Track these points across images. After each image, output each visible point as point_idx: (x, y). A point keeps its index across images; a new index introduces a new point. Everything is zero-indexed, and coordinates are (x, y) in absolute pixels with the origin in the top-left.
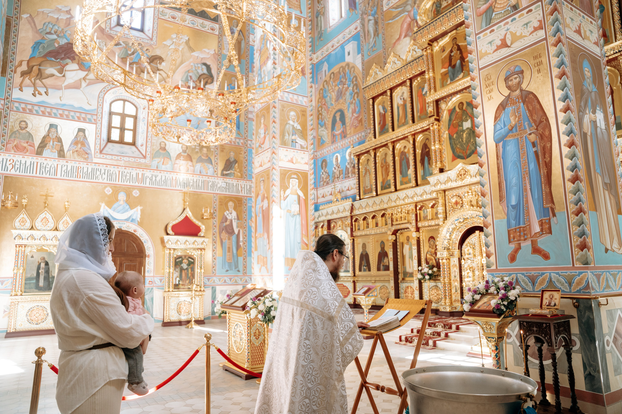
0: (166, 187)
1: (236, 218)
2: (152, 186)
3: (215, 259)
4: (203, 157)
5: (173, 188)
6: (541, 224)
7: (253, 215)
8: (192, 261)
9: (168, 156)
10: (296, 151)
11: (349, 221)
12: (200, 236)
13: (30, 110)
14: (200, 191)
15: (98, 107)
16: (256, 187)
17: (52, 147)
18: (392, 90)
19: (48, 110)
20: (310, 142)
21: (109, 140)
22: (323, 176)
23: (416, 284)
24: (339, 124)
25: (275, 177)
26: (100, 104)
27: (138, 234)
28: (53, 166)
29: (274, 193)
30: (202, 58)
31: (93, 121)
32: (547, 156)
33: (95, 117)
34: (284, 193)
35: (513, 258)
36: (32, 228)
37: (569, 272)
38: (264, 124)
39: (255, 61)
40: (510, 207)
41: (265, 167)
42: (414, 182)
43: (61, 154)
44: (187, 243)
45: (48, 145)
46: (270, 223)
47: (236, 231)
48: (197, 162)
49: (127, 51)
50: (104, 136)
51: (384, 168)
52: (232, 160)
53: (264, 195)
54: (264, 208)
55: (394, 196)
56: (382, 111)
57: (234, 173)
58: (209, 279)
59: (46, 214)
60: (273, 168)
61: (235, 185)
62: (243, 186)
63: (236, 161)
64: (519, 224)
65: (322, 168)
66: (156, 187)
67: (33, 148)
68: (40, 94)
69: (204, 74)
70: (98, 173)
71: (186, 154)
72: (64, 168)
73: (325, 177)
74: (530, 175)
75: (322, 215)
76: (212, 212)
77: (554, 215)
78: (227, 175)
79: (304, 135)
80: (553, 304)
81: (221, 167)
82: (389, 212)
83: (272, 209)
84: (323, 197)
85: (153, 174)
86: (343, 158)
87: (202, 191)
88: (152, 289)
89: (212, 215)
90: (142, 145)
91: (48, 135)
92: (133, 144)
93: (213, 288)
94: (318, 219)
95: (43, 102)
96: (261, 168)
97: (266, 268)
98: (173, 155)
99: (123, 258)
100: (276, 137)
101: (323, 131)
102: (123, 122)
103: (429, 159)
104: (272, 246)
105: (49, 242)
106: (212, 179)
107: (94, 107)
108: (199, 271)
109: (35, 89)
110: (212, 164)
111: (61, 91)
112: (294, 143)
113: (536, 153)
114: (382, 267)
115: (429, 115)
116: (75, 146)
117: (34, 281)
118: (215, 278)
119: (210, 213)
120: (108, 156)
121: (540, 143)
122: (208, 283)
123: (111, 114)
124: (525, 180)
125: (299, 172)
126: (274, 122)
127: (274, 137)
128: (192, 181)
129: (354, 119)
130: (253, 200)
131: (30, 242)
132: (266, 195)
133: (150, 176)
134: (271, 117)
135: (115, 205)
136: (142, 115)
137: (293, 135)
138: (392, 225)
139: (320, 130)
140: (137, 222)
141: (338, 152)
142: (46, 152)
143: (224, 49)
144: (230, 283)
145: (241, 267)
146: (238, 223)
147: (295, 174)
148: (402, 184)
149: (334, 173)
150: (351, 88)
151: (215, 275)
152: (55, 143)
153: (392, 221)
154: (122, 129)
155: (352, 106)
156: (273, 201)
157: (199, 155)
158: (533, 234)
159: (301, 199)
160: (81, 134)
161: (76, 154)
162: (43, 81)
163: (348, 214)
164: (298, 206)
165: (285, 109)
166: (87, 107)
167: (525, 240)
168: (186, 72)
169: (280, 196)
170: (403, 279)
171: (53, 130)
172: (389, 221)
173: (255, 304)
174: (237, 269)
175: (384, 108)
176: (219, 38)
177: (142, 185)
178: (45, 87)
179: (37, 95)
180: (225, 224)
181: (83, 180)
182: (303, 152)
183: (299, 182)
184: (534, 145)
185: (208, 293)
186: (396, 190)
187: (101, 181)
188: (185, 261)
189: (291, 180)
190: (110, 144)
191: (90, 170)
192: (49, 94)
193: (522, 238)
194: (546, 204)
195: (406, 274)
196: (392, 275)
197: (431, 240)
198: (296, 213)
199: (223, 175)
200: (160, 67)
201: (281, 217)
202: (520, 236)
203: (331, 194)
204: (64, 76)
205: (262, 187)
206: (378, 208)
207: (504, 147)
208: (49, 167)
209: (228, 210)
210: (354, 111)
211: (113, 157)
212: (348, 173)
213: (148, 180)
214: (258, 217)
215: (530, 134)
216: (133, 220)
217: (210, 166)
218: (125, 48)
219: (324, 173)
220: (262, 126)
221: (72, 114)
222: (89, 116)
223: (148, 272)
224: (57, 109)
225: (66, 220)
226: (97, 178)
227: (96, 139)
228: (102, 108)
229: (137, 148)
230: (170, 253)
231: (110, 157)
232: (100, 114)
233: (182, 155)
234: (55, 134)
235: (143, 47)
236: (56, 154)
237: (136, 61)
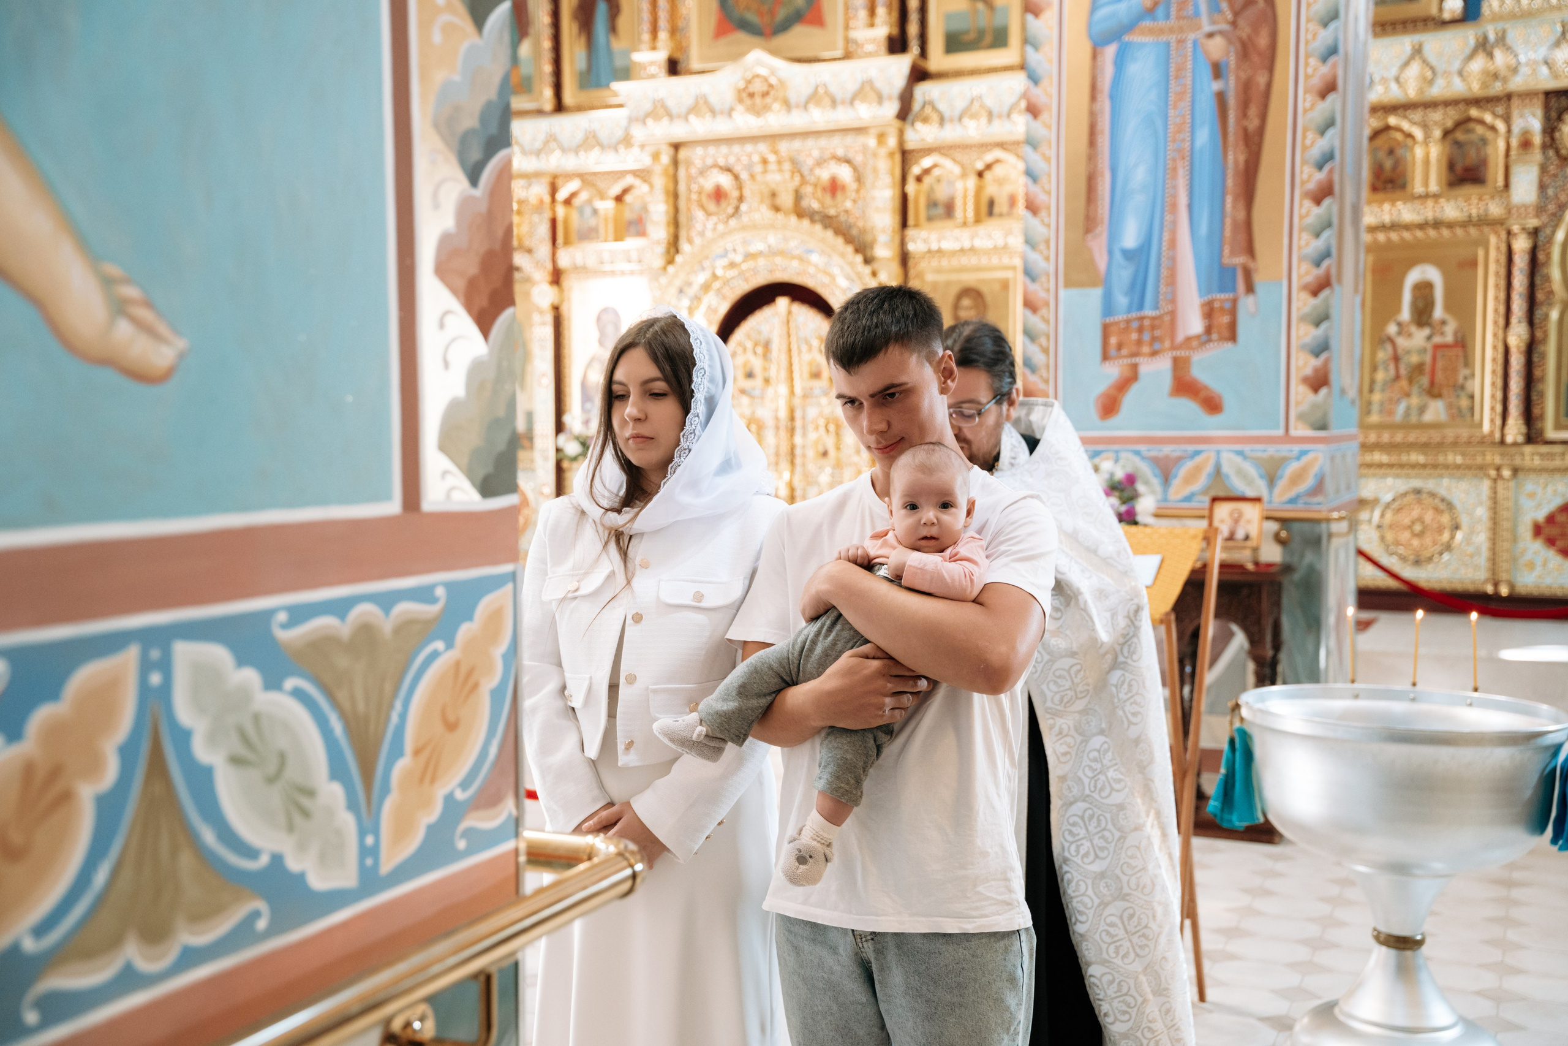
6: (1209, 312)
32: (1253, 111)
35: (1109, 406)
37: (1272, 450)
40: (1118, 256)
42: (548, 93)
64: (1141, 306)
74: (1192, 164)
77: (1250, 289)
80: (1240, 534)
113: (1221, 98)
121: (1238, 67)
124: (1174, 177)
158: (1180, 337)
167: (1154, 354)
184: (1217, 71)
193: (1146, 349)
194: (1233, 253)
202: (1139, 342)
207: (1120, 63)
215: (1210, 35)
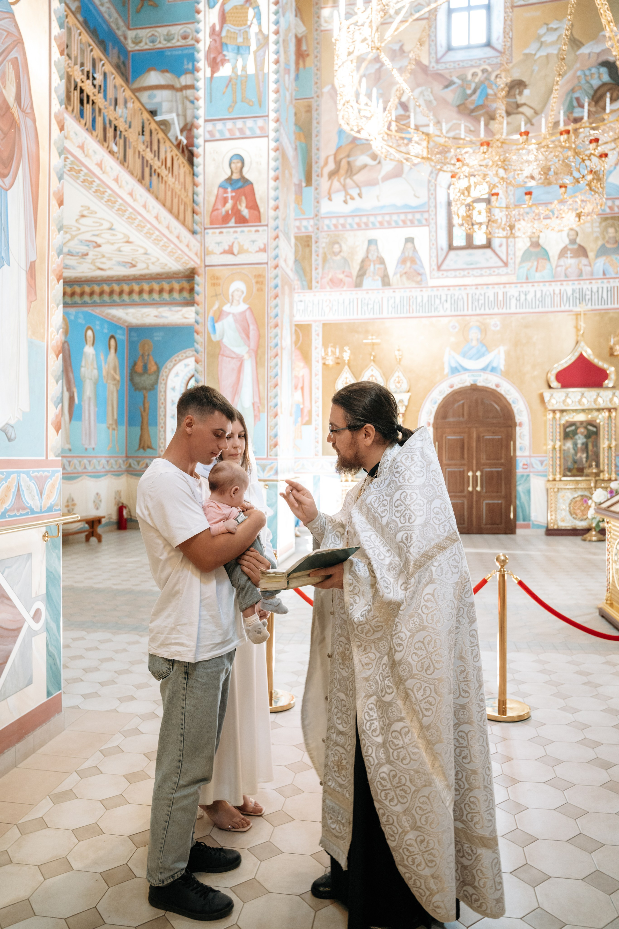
0: (544, 310)
2: (521, 310)
4: (609, 247)
5: (556, 309)
8: (595, 429)
9: (545, 255)
12: (607, 388)
13: (343, 226)
14: (606, 307)
15: (429, 198)
17: (374, 273)
19: (364, 219)
21: (451, 247)
26: (432, 193)
27: (502, 390)
28: (377, 301)
31: (424, 222)
33: (426, 215)
43: (386, 282)
44: (584, 399)
45: (368, 272)
48: (597, 257)
49: (464, 90)
50: (443, 242)
59: (372, 371)
66: (528, 310)
67: (350, 279)
68: (352, 198)
69: (604, 84)
70: (437, 301)
71: (576, 246)
72: (391, 302)
85: (521, 289)
87: (609, 306)
88: (528, 476)
90: (501, 246)
91: (367, 257)
92: (488, 245)
95: (357, 210)
98: (554, 251)
99: (481, 429)
102: (470, 214)
107: (424, 199)
108: (607, 446)
109: (347, 193)
111: (378, 186)
116: (403, 266)
120: (449, 273)
123: (450, 204)
128: (589, 293)
133: (516, 294)
135: (465, 348)
140: (500, 372)
142: (367, 282)
152: (378, 266)
157: (601, 243)
160: (409, 245)
161: (404, 278)
162: (355, 178)
166: (414, 202)
171: (373, 247)
177: (504, 311)
178: (358, 186)
181: (418, 315)
187: (442, 313)
188: (582, 430)
190: (452, 253)
191: (425, 299)
192: (364, 196)
200: (521, 100)
204: (379, 163)
208: (372, 302)
211: (457, 273)
213: (514, 301)
216: (493, 370)
218: (462, 86)
221: (395, 217)
222: (418, 216)
223: (521, 449)
224: (375, 215)
225: (398, 377)
226: (436, 309)
227: (430, 249)
228: (435, 198)
229: (494, 251)
230: (554, 418)
231: (453, 273)
232: (433, 208)
233: (568, 249)
234: (376, 254)
235: (490, 74)
236: (380, 282)
237: (481, 103)
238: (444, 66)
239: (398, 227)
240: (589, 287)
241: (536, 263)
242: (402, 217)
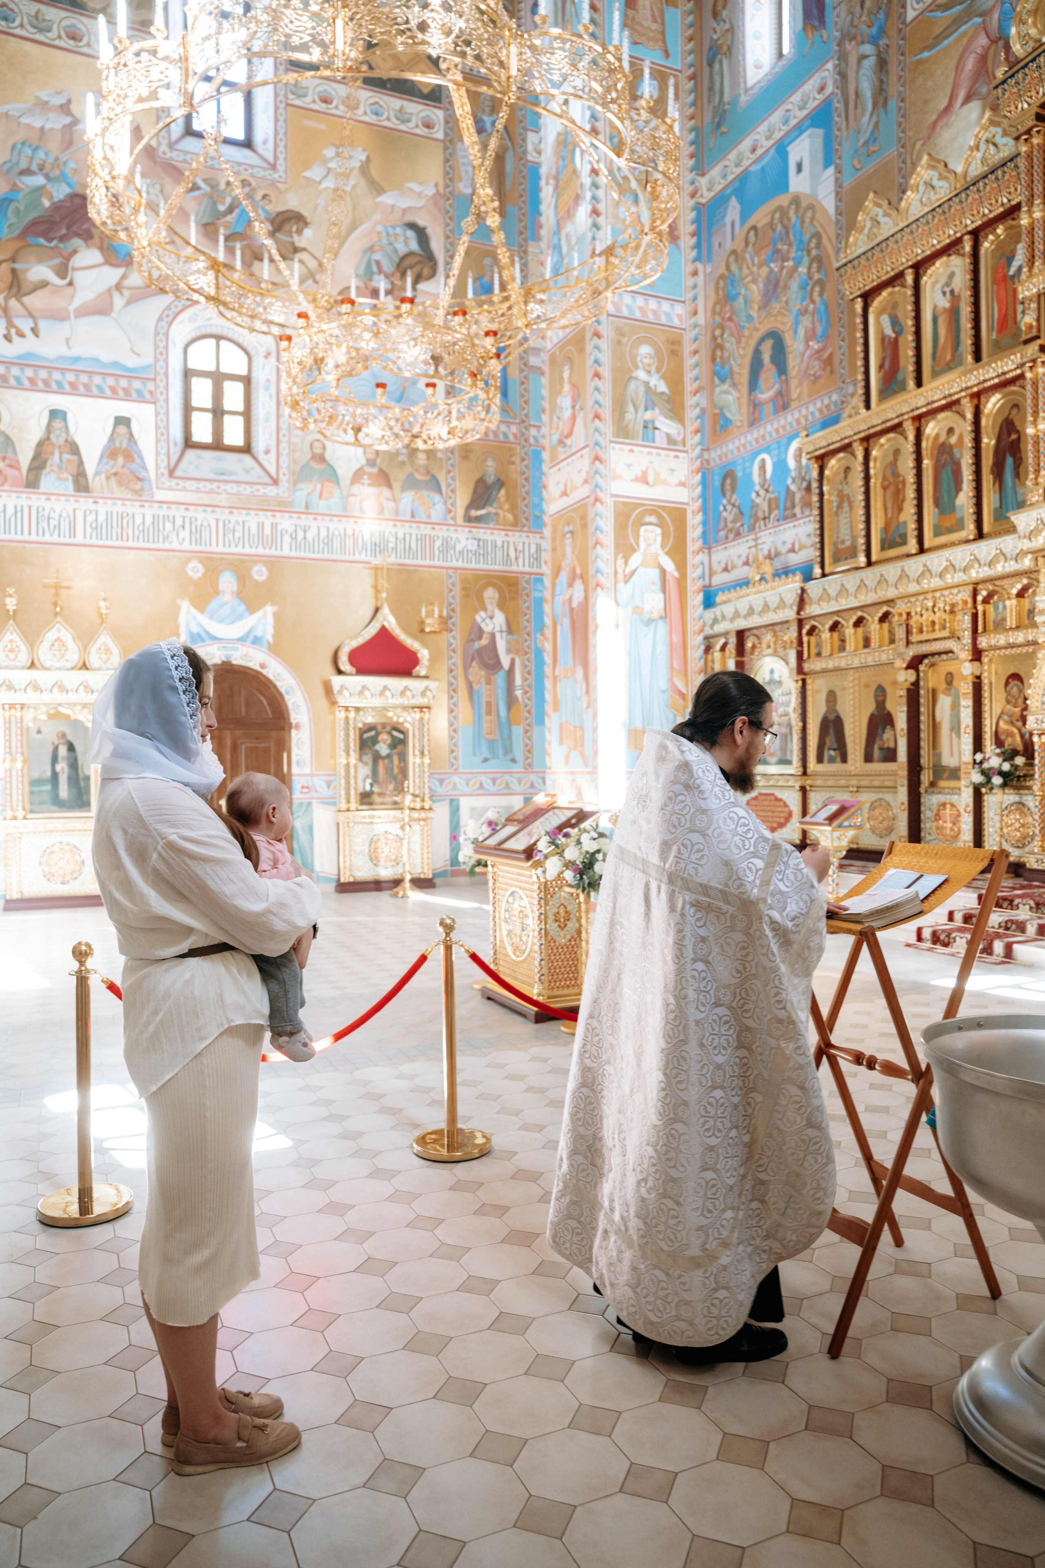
0: (330, 556)
1: (504, 628)
2: (298, 554)
3: (455, 731)
4: (419, 477)
5: (346, 558)
7: (548, 621)
8: (401, 736)
9: (331, 476)
10: (654, 451)
11: (793, 633)
12: (418, 677)
14: (415, 562)
15: (156, 360)
16: (554, 549)
17: (60, 467)
18: (919, 268)
19: (43, 374)
20: (691, 426)
21: (189, 443)
22: (725, 514)
23: (966, 797)
24: (769, 372)
25: (600, 523)
26: (161, 352)
27: (269, 673)
28: (64, 514)
29: (600, 564)
30: (405, 211)
31: (148, 396)
33: (151, 386)
34: (626, 563)
36: (32, 665)
38: (570, 382)
39: (543, 208)
41: (576, 496)
42: (972, 527)
43: (81, 484)
44: (387, 693)
45: (49, 463)
46: (591, 642)
47: (505, 662)
48: (403, 489)
49: (215, 204)
50: (177, 433)
51: (892, 489)
52: (491, 479)
53: (574, 570)
54: (575, 604)
55: (914, 566)
56: (889, 332)
57: (497, 514)
58: (441, 782)
59: (59, 632)
60: (597, 500)
61: (499, 544)
62: (520, 547)
63: (500, 483)
65: (724, 495)
66: (307, 555)
67: (16, 472)
68: (21, 335)
69: (411, 254)
70: (169, 526)
71: (375, 470)
72: (91, 518)
73: (730, 518)
75: (724, 617)
76: (445, 614)
78: (478, 519)
79: (676, 411)
81: (462, 499)
82: (901, 607)
83: (594, 604)
84: (726, 570)
85: (298, 522)
86: (781, 465)
87: (419, 562)
88: (309, 804)
89: (445, 623)
90: (267, 452)
91: (48, 438)
92: (247, 449)
93: (451, 801)
94: (712, 627)
95: (29, 355)
96: (565, 499)
97: (582, 753)
98: (345, 472)
99: (238, 733)
100: (603, 415)
101: (725, 392)
102: (218, 395)
103: (1019, 462)
104: (595, 701)
105: (72, 697)
106: (441, 532)
107: (147, 359)
108: (418, 761)
109: (10, 324)
110: (440, 492)
111: (67, 324)
112: (650, 431)
114: (877, 753)
115: (1024, 337)
116: (112, 463)
117: (48, 787)
118: (456, 779)
119: (441, 617)
120: (188, 484)
122: (440, 790)
123: (188, 374)
125: (663, 508)
126: (597, 375)
127: (597, 416)
128: (392, 539)
129: (811, 356)
130: (547, 582)
131: (31, 697)
132: (578, 571)
133: (291, 529)
134: (590, 362)
135: (213, 605)
136: (263, 374)
137: (646, 409)
138: (908, 642)
139: (718, 390)
140: (265, 645)
141: (767, 450)
142: (48, 481)
143: (460, 180)
144: (493, 789)
145: (518, 751)
146: (509, 643)
147: (652, 512)
148: (937, 533)
149: (754, 506)
150: (803, 270)
151: (456, 772)
152: (66, 456)
153: (908, 632)
154: (218, 412)
155: (806, 321)
156: (598, 585)
157: (409, 469)
159: (668, 577)
160: (122, 429)
161: (113, 481)
162: (25, 299)
163: (790, 614)
164: (661, 596)
165: (625, 340)
166: (131, 362)
168: (365, 252)
169: (616, 572)
170: (933, 784)
171: (58, 424)
172: (900, 633)
173: (557, 846)
174: (510, 756)
175: (895, 322)
176: (446, 148)
177: (273, 552)
178: (31, 315)
179: (15, 338)
180: (477, 645)
181: (136, 544)
182: (673, 454)
183: (665, 536)
185: (441, 813)
186: (922, 550)
187: (175, 545)
188: (384, 737)
189: (643, 529)
190: (191, 453)
191: (149, 521)
192: (41, 334)
195: (939, 771)
196: (904, 773)
197: (1013, 683)
198: (655, 615)
199: (469, 519)
200: (300, 242)
201: (617, 626)
203: (747, 563)
204: (71, 284)
205: (568, 550)
206: (871, 598)
208: (56, 516)
209: (485, 609)
210: (810, 335)
211: (201, 485)
212: (793, 506)
213: (287, 540)
214: (559, 628)
216: (256, 641)
217: (437, 498)
218: (211, 197)
219: (729, 507)
220: (567, 387)
221: (97, 380)
222: (137, 384)
223: (298, 763)
224: (63, 370)
225: (105, 644)
226: (166, 538)
227: (157, 441)
228: (166, 361)
229: (255, 458)
230: (347, 718)
231: (194, 485)
232: (161, 376)
233: (365, 473)
234: (64, 435)
235: (253, 190)
236: (70, 484)
237: (240, 229)
238: (181, 158)
239: (101, 396)
240: (393, 530)
241: (319, 486)
242: (111, 381)
